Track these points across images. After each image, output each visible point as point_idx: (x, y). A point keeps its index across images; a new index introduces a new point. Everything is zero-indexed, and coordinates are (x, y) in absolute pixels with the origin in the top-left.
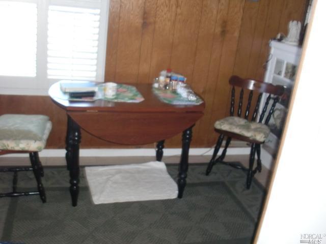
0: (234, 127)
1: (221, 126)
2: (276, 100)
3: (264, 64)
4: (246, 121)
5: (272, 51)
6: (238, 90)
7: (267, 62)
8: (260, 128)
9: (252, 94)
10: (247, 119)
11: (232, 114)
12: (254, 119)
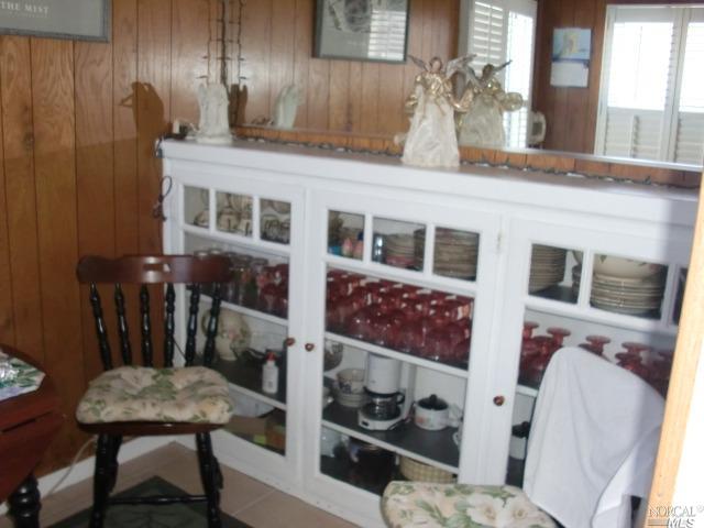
0: (136, 405)
1: (97, 413)
2: (218, 298)
3: (155, 207)
4: (152, 371)
5: (168, 167)
6: (107, 292)
7: (161, 198)
8: (201, 383)
9: (147, 294)
10: (151, 366)
11: (108, 365)
12: (167, 361)
